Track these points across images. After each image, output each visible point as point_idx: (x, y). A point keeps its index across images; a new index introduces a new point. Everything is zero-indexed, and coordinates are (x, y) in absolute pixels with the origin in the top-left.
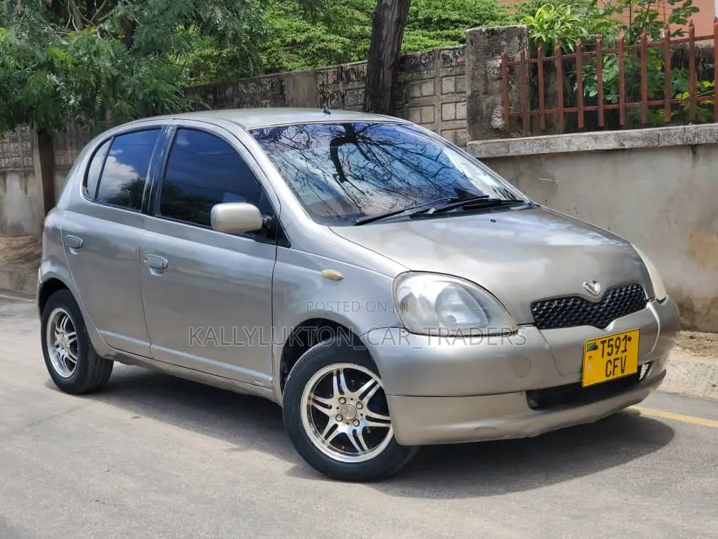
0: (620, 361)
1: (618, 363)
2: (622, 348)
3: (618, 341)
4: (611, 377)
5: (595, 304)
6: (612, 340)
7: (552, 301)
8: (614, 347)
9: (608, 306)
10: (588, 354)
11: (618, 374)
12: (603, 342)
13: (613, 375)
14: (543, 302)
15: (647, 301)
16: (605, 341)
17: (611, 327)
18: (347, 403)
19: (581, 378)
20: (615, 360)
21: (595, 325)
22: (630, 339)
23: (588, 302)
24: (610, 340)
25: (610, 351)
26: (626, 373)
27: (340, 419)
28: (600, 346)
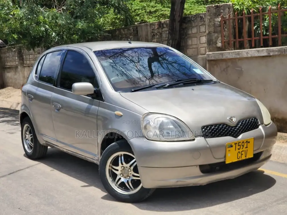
0: (244, 152)
1: (243, 153)
2: (245, 146)
3: (243, 143)
4: (240, 159)
5: (233, 127)
6: (240, 143)
7: (212, 126)
8: (241, 146)
9: (239, 128)
10: (228, 149)
11: (243, 158)
12: (236, 144)
13: (241, 158)
14: (207, 126)
15: (260, 125)
16: (237, 143)
17: (240, 137)
18: (125, 169)
19: (225, 160)
20: (242, 152)
21: (233, 136)
22: (249, 142)
23: (229, 126)
24: (239, 143)
25: (239, 148)
26: (247, 157)
27: (122, 175)
28: (234, 146)
